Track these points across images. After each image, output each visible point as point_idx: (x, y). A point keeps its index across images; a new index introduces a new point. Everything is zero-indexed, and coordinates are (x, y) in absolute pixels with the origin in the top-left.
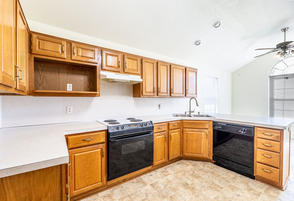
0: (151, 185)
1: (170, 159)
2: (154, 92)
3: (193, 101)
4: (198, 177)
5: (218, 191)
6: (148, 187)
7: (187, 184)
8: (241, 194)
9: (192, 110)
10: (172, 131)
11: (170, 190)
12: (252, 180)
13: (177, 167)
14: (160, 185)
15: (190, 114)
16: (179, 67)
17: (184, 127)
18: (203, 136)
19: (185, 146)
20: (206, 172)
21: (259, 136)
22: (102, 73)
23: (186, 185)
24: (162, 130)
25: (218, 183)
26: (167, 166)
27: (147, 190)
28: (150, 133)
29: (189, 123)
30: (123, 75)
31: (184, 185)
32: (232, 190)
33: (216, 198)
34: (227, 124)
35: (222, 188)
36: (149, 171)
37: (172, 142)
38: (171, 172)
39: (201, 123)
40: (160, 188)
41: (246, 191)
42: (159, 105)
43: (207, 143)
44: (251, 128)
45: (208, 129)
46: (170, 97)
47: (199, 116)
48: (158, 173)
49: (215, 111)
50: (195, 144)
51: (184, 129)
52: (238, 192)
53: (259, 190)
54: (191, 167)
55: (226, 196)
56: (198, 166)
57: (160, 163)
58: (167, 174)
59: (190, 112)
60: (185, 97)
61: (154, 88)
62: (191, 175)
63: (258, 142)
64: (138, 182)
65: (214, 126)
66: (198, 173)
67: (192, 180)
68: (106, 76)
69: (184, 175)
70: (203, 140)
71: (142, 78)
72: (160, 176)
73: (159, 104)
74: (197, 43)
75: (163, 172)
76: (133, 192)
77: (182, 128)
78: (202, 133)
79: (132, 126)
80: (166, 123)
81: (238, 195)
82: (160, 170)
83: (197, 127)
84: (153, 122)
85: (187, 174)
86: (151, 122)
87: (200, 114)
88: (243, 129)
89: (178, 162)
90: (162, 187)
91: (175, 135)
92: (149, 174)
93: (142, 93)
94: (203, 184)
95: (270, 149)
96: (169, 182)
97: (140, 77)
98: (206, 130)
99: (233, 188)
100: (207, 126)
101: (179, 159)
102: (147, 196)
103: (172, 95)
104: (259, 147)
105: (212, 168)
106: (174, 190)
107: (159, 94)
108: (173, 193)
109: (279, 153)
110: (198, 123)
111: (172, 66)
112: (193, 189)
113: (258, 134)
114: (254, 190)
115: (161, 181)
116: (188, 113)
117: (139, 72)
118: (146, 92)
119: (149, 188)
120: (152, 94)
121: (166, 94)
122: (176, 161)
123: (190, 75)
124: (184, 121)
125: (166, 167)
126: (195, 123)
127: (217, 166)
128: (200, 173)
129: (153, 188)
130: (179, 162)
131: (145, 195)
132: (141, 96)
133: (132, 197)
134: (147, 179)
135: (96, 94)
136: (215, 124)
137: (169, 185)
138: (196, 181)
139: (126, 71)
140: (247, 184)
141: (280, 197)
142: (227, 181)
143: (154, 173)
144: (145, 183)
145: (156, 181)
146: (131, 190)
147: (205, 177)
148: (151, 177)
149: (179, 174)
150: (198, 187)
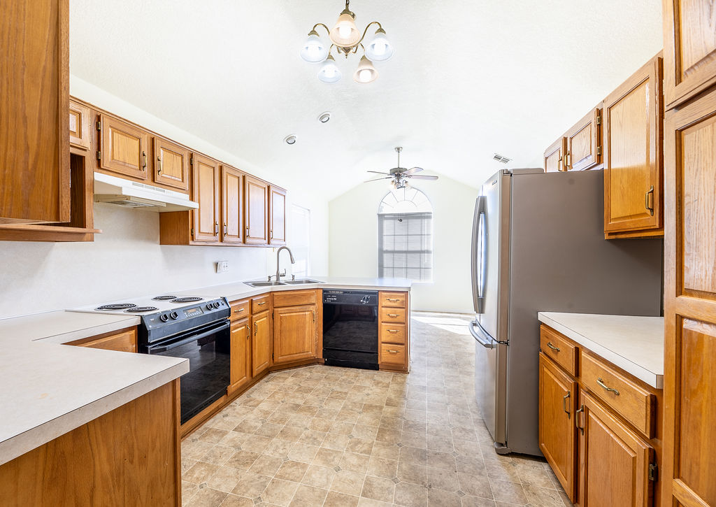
0: (235, 430)
1: (255, 374)
2: (215, 234)
3: (284, 253)
4: (309, 390)
5: (344, 399)
6: (232, 435)
7: (298, 406)
8: (370, 392)
9: (281, 272)
10: (257, 315)
11: (275, 423)
12: (376, 372)
13: (269, 386)
14: (253, 424)
15: (278, 279)
16: (258, 183)
17: (276, 305)
18: (307, 319)
19: (277, 342)
20: (318, 380)
21: (384, 304)
22: (100, 177)
23: (296, 408)
24: (242, 316)
25: (339, 390)
26: (250, 390)
27: (232, 440)
28: (225, 323)
29: (285, 297)
30: (150, 188)
31: (293, 408)
32: (359, 391)
33: (344, 408)
34: (345, 292)
35: (346, 393)
36: (219, 409)
37: (257, 339)
38: (262, 399)
39: (303, 295)
40: (256, 427)
41: (374, 387)
42: (217, 264)
43: (314, 329)
44: (375, 293)
45: (314, 304)
46: (244, 245)
47: (294, 282)
48: (238, 407)
49: (307, 273)
50: (294, 335)
51: (275, 309)
52: (366, 391)
53: (387, 381)
54: (290, 380)
55: (355, 401)
56: (302, 375)
57: (239, 385)
58: (256, 403)
59: (278, 276)
60: (267, 245)
61: (215, 224)
62: (298, 391)
63: (384, 314)
64: (203, 436)
65: (325, 297)
66: (306, 385)
67: (303, 398)
68: (120, 189)
69: (286, 394)
70: (307, 325)
71: (192, 199)
72: (243, 410)
73: (216, 260)
74: (291, 141)
75: (246, 403)
76: (205, 454)
77: (271, 307)
78: (307, 313)
79: (191, 311)
80: (248, 301)
81: (368, 395)
82: (238, 400)
83: (297, 303)
84: (228, 300)
85: (290, 392)
86: (224, 299)
87: (296, 279)
88: (366, 296)
89: (265, 379)
90: (259, 425)
91: (262, 322)
92: (219, 416)
93: (192, 235)
94: (321, 397)
95: (396, 320)
96: (267, 413)
97: (188, 196)
98: (312, 308)
99: (359, 388)
100: (313, 300)
101: (267, 371)
102: (239, 448)
103: (248, 240)
104: (384, 320)
105: (323, 372)
106: (282, 421)
107: (225, 238)
108: (282, 426)
109: (404, 323)
110: (299, 295)
111: (247, 180)
112: (309, 409)
113: (383, 301)
114: (381, 382)
115: (251, 416)
116: (274, 279)
117: (186, 185)
118: (200, 232)
119: (235, 435)
120: (212, 238)
121: (236, 239)
122: (261, 378)
123: (277, 201)
124: (275, 294)
125: (247, 393)
126: (294, 297)
127: (330, 367)
128: (310, 384)
129: (242, 434)
130: (268, 377)
131: (233, 449)
132: (191, 242)
133: (210, 462)
134: (220, 424)
135: (84, 233)
136: (326, 293)
137: (269, 417)
138: (309, 396)
139: (158, 178)
140: (372, 378)
141: (408, 381)
142: (349, 382)
143: (230, 409)
144: (221, 432)
145: (240, 421)
146: (199, 454)
147: (320, 386)
148: (227, 419)
149: (277, 396)
150: (315, 404)
